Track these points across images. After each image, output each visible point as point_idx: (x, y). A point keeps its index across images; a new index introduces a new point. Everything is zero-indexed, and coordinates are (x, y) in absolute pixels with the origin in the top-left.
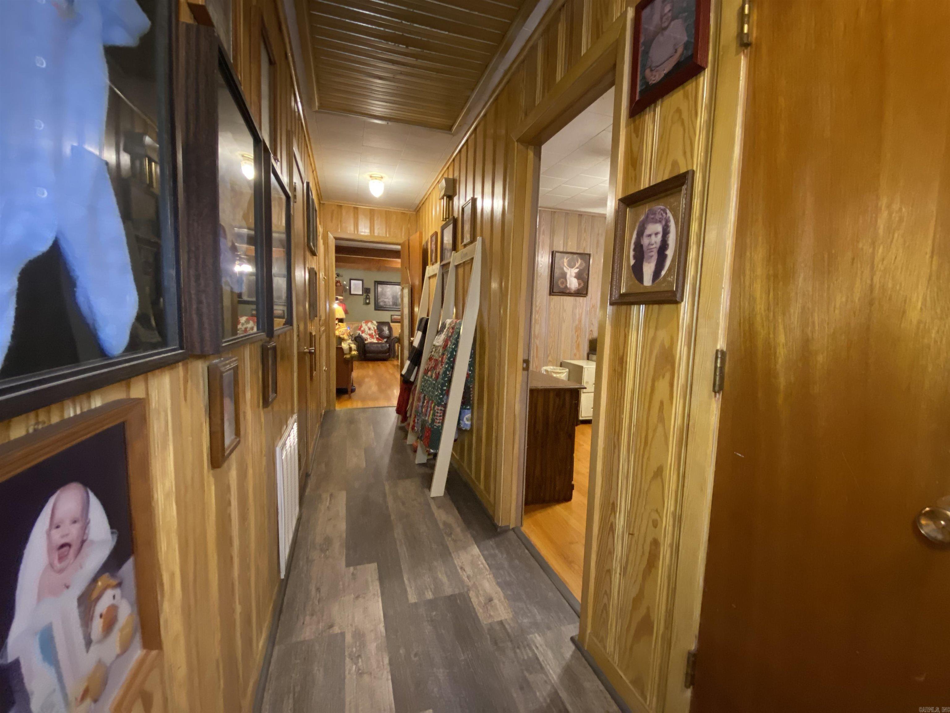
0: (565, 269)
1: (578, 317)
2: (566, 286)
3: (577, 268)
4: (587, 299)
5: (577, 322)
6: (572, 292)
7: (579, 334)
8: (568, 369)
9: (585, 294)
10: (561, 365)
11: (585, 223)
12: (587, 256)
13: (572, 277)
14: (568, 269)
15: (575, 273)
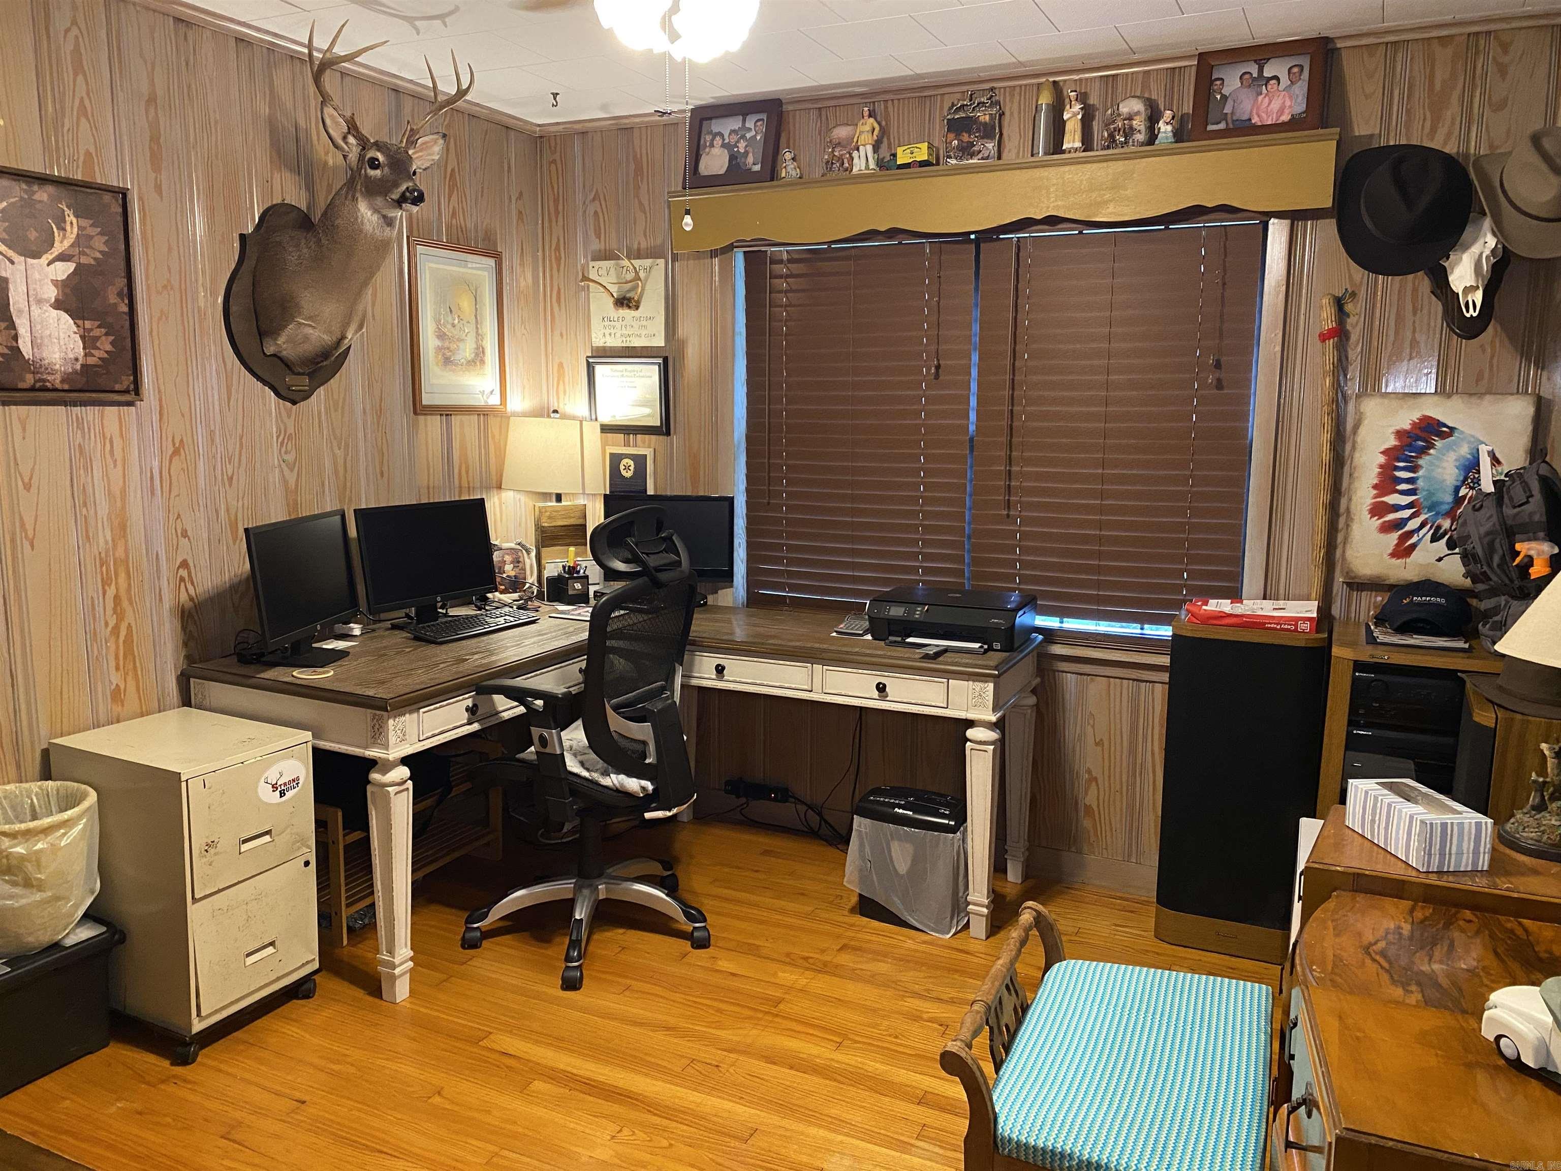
1: (103, 509)
2: (16, 352)
3: (62, 258)
4: (139, 417)
5: (104, 536)
6: (56, 380)
7: (123, 593)
8: (92, 797)
9: (127, 392)
10: (46, 774)
11: (75, 31)
12: (107, 197)
13: (39, 302)
14: (12, 263)
15: (55, 283)
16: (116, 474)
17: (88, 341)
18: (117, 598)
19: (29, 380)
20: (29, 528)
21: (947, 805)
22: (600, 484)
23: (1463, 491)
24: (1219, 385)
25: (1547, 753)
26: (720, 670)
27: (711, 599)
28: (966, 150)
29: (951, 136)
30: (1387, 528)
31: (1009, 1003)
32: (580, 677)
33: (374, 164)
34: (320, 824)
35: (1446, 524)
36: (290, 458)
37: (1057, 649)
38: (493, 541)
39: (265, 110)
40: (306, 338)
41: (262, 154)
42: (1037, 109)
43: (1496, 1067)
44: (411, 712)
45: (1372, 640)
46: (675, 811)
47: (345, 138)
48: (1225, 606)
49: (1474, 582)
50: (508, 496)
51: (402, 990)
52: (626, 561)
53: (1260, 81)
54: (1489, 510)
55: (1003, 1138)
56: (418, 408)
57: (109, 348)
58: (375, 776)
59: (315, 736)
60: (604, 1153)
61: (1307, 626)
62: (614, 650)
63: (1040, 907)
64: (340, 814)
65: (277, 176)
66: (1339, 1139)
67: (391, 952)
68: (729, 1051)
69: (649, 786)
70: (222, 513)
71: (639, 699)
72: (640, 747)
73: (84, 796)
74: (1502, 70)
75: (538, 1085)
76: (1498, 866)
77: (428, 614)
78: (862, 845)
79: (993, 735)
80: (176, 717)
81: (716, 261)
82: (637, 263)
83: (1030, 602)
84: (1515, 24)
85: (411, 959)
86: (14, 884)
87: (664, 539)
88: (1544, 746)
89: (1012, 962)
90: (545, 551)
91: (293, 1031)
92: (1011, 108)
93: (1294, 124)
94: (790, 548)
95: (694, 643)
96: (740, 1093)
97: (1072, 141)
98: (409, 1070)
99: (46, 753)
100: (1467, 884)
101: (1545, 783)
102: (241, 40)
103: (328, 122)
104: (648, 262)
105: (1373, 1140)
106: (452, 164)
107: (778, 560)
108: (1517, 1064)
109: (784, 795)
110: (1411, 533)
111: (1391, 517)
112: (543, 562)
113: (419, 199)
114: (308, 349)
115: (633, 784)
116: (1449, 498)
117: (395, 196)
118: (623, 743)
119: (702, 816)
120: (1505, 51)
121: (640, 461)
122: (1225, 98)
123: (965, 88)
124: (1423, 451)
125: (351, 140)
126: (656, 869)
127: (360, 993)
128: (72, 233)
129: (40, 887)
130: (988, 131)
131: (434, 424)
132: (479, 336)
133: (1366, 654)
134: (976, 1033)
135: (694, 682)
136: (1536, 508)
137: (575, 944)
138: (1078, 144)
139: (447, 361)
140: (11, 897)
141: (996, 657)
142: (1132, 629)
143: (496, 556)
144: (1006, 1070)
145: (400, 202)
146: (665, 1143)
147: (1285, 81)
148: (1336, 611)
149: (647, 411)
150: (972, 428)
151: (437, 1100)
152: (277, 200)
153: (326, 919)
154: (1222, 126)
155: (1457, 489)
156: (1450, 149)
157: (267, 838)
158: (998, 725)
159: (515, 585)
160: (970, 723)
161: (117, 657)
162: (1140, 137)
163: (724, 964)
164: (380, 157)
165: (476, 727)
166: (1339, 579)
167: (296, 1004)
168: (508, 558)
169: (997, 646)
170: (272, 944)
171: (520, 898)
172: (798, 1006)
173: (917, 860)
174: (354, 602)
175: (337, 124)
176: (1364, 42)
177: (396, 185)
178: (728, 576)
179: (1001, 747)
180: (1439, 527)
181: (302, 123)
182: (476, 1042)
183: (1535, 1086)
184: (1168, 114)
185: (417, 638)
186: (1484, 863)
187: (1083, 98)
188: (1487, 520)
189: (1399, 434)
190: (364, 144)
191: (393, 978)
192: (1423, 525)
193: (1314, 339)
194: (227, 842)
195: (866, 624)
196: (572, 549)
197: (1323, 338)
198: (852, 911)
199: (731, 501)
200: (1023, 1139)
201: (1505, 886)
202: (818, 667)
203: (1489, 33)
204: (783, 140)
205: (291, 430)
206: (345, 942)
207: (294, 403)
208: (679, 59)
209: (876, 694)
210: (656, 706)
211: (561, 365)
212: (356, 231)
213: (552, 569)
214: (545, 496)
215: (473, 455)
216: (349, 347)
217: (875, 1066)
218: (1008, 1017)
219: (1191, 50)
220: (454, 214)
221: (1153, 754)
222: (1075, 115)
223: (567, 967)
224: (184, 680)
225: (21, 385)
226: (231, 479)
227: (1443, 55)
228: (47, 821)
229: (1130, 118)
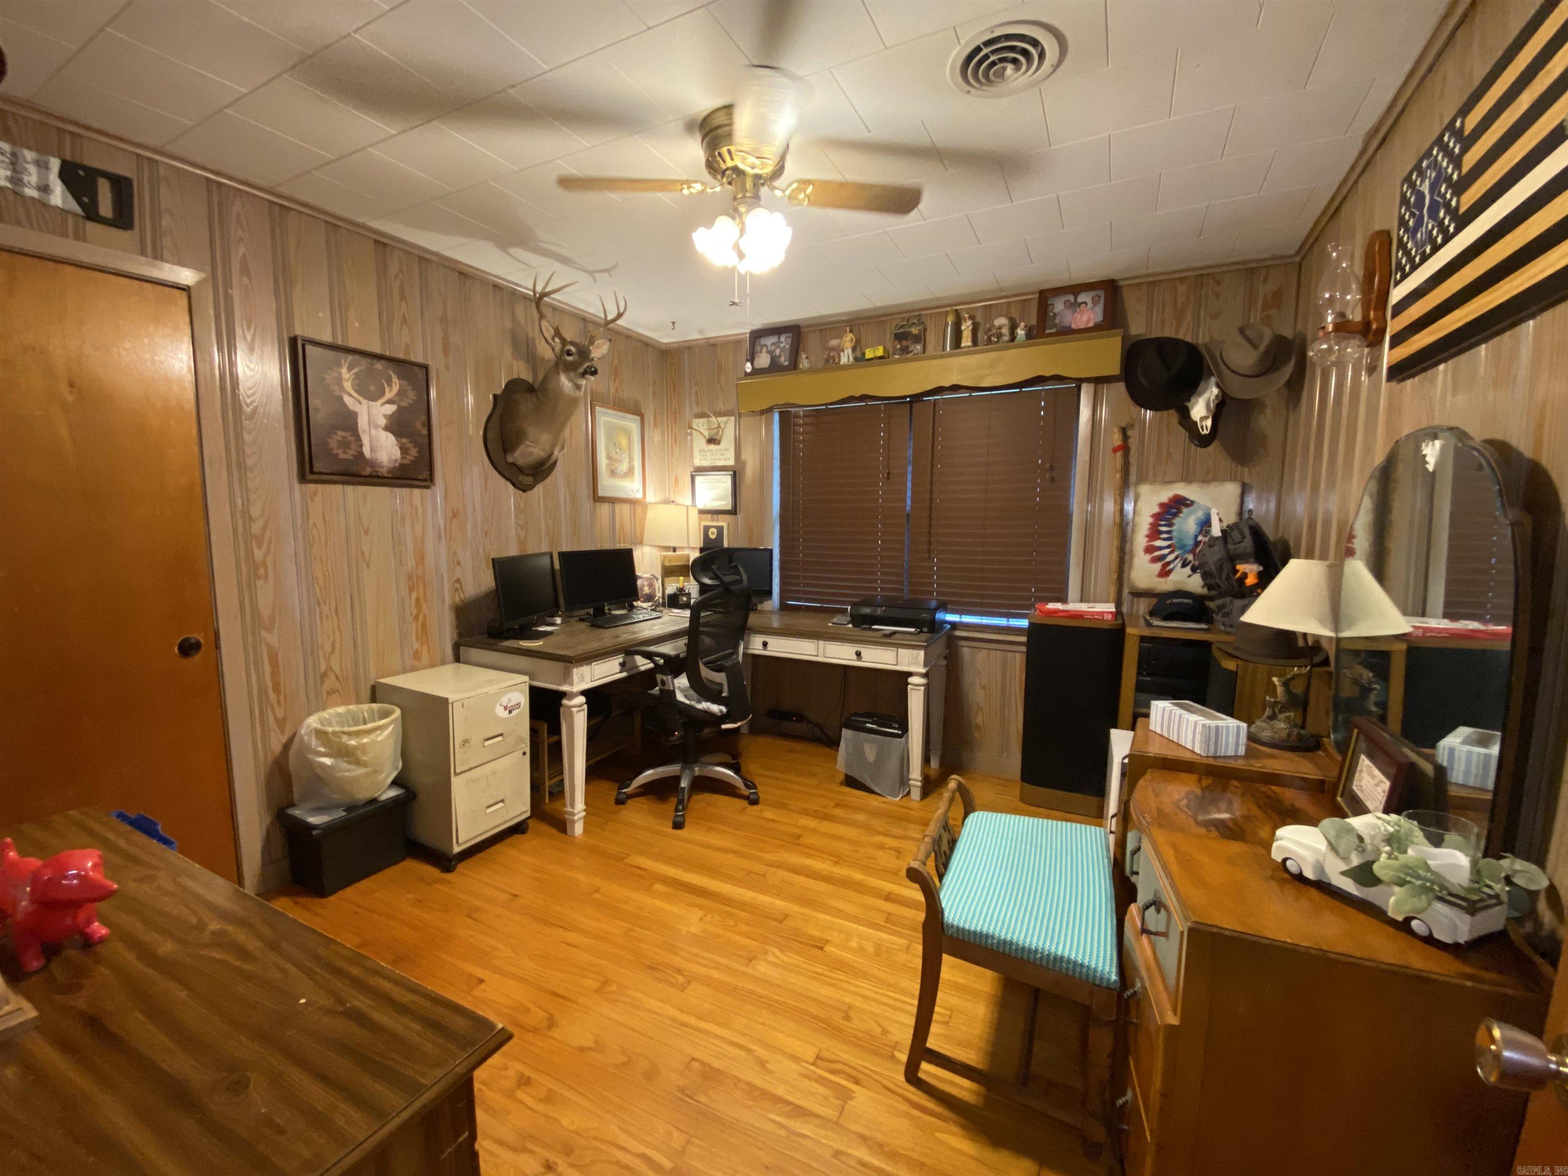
0: (347, 399)
1: (411, 547)
2: (361, 454)
3: (390, 402)
4: (432, 494)
5: (411, 562)
6: (384, 471)
7: (421, 596)
8: (398, 712)
9: (426, 480)
10: (374, 699)
11: (401, 276)
12: (416, 369)
13: (376, 426)
14: (360, 403)
15: (385, 416)
16: (419, 529)
17: (404, 450)
18: (418, 599)
19: (368, 471)
20: (367, 553)
21: (897, 722)
22: (698, 542)
23: (1200, 538)
24: (1053, 480)
25: (1277, 683)
26: (765, 644)
27: (759, 607)
28: (905, 350)
29: (897, 342)
30: (1155, 560)
31: (946, 838)
32: (685, 649)
33: (569, 353)
34: (534, 731)
35: (1190, 557)
36: (521, 522)
37: (958, 633)
38: (638, 573)
39: (508, 325)
40: (531, 454)
41: (508, 352)
42: (946, 325)
43: (1285, 880)
44: (587, 664)
45: (1149, 625)
46: (739, 724)
47: (553, 339)
48: (1059, 606)
49: (1209, 589)
50: (647, 550)
51: (578, 829)
52: (711, 579)
53: (1074, 306)
54: (1219, 547)
55: (948, 924)
56: (597, 499)
57: (416, 455)
58: (565, 702)
59: (531, 679)
60: (694, 929)
61: (1109, 617)
62: (703, 633)
63: (960, 779)
64: (546, 726)
65: (515, 363)
66: (1191, 930)
67: (573, 806)
68: (772, 866)
69: (724, 709)
70: (481, 551)
71: (717, 660)
72: (718, 687)
73: (392, 712)
74: (1218, 296)
75: (658, 887)
76: (1250, 753)
77: (599, 612)
78: (847, 745)
79: (923, 681)
80: (449, 669)
81: (763, 418)
82: (720, 419)
83: (944, 606)
84: (1224, 269)
85: (585, 810)
86: (349, 763)
87: (733, 567)
88: (1275, 679)
89: (947, 812)
90: (667, 580)
91: (512, 852)
92: (931, 325)
93: (1097, 328)
94: (805, 578)
95: (750, 629)
96: (778, 892)
97: (966, 342)
98: (581, 877)
99: (374, 688)
100: (1232, 764)
101: (1275, 702)
102: (496, 287)
103: (543, 328)
104: (724, 419)
105: (1215, 930)
106: (616, 362)
107: (798, 584)
108: (1300, 878)
109: (801, 718)
110: (1169, 563)
111: (1157, 553)
112: (666, 585)
113: (594, 373)
114: (531, 460)
115: (715, 708)
116: (1191, 542)
117: (581, 370)
118: (708, 684)
119: (755, 730)
120: (1218, 284)
121: (720, 529)
122: (1055, 315)
123: (904, 315)
124: (1175, 515)
125: (557, 340)
126: (728, 759)
127: (553, 831)
128: (396, 389)
129: (365, 765)
130: (918, 339)
131: (605, 508)
132: (631, 459)
133: (1147, 632)
134: (928, 856)
135: (750, 651)
136: (1248, 544)
137: (680, 802)
138: (970, 344)
139: (613, 473)
140: (347, 771)
141: (924, 636)
142: (1002, 622)
143: (639, 582)
144: (947, 879)
145: (583, 375)
146: (732, 923)
147: (1090, 305)
148: (1125, 609)
149: (724, 503)
150: (908, 508)
151: (597, 896)
152: (515, 376)
153: (536, 787)
154: (1054, 330)
155: (1196, 537)
156: (1188, 339)
157: (500, 738)
158: (926, 675)
159: (649, 598)
160: (910, 674)
161: (417, 634)
162: (1006, 338)
163: (769, 814)
164: (573, 349)
165: (624, 674)
166: (1126, 591)
167: (517, 838)
168: (646, 583)
169: (925, 630)
170: (502, 801)
171: (649, 775)
172: (810, 840)
173: (879, 754)
174: (557, 605)
175: (548, 330)
176: (1134, 281)
177: (581, 364)
178: (769, 593)
179: (928, 688)
180: (1186, 560)
181: (530, 335)
182: (621, 860)
183: (1314, 892)
184: (1022, 324)
185: (593, 625)
186: (1242, 751)
187: (972, 317)
188: (1217, 553)
189: (1162, 505)
190: (564, 342)
191: (574, 822)
192: (1176, 558)
193: (1109, 453)
194: (476, 739)
195: (849, 618)
196: (681, 578)
197: (1115, 450)
198: (841, 784)
199: (771, 551)
200: (961, 925)
201: (1257, 765)
202: (821, 643)
203: (1208, 275)
204: (801, 347)
205: (522, 506)
206: (547, 801)
207: (524, 491)
208: (743, 272)
209: (855, 657)
210: (728, 663)
211: (676, 477)
212: (559, 390)
213: (671, 589)
214: (666, 548)
215: (628, 526)
216: (556, 461)
217: (858, 876)
218: (945, 847)
219: (1035, 289)
220: (617, 390)
221: (1015, 695)
222: (968, 327)
223: (676, 816)
224: (456, 647)
225: (364, 473)
226: (486, 533)
227: (1182, 288)
228: (369, 726)
229: (1000, 328)
